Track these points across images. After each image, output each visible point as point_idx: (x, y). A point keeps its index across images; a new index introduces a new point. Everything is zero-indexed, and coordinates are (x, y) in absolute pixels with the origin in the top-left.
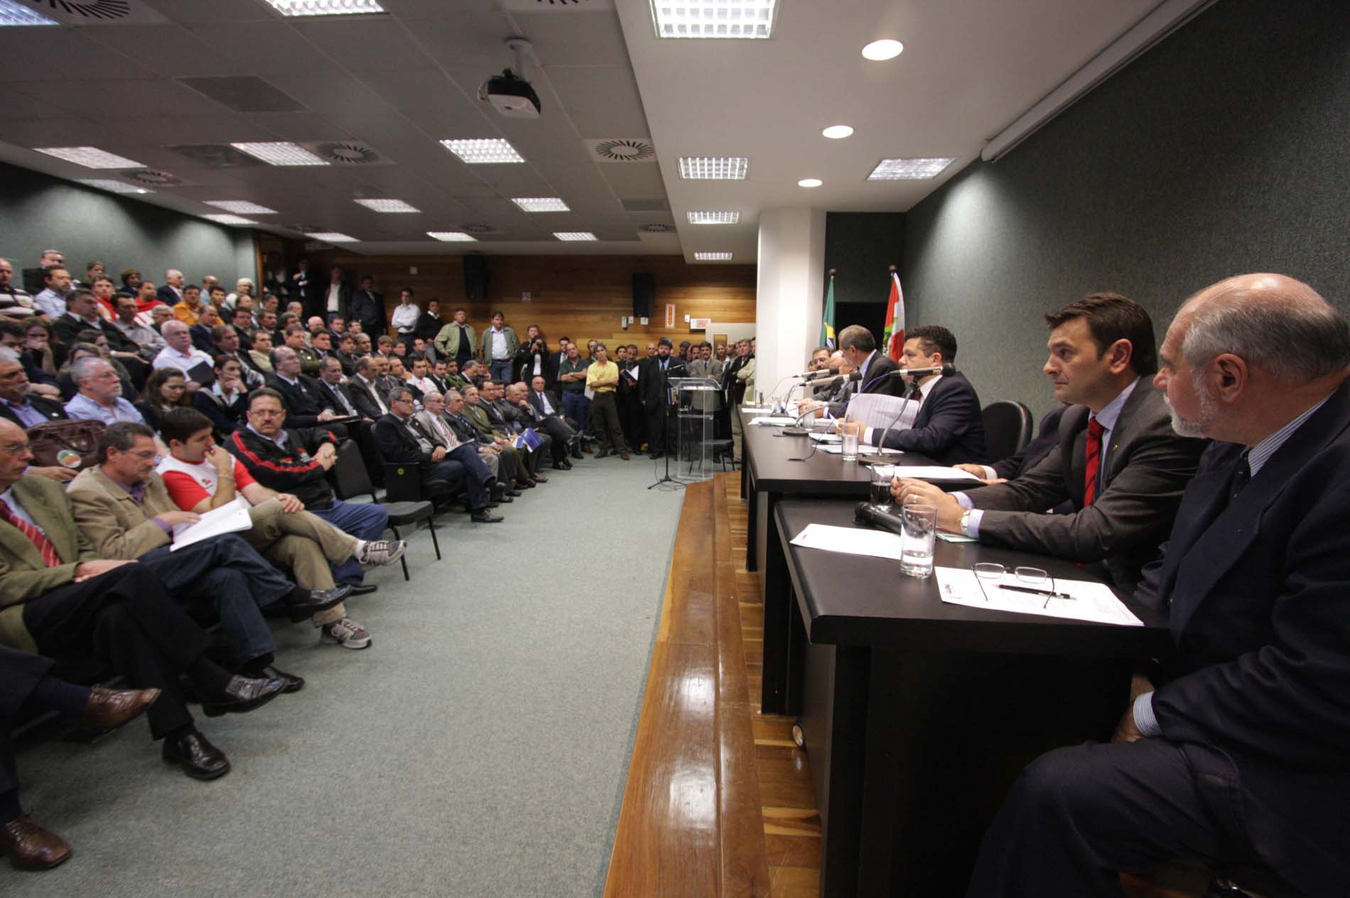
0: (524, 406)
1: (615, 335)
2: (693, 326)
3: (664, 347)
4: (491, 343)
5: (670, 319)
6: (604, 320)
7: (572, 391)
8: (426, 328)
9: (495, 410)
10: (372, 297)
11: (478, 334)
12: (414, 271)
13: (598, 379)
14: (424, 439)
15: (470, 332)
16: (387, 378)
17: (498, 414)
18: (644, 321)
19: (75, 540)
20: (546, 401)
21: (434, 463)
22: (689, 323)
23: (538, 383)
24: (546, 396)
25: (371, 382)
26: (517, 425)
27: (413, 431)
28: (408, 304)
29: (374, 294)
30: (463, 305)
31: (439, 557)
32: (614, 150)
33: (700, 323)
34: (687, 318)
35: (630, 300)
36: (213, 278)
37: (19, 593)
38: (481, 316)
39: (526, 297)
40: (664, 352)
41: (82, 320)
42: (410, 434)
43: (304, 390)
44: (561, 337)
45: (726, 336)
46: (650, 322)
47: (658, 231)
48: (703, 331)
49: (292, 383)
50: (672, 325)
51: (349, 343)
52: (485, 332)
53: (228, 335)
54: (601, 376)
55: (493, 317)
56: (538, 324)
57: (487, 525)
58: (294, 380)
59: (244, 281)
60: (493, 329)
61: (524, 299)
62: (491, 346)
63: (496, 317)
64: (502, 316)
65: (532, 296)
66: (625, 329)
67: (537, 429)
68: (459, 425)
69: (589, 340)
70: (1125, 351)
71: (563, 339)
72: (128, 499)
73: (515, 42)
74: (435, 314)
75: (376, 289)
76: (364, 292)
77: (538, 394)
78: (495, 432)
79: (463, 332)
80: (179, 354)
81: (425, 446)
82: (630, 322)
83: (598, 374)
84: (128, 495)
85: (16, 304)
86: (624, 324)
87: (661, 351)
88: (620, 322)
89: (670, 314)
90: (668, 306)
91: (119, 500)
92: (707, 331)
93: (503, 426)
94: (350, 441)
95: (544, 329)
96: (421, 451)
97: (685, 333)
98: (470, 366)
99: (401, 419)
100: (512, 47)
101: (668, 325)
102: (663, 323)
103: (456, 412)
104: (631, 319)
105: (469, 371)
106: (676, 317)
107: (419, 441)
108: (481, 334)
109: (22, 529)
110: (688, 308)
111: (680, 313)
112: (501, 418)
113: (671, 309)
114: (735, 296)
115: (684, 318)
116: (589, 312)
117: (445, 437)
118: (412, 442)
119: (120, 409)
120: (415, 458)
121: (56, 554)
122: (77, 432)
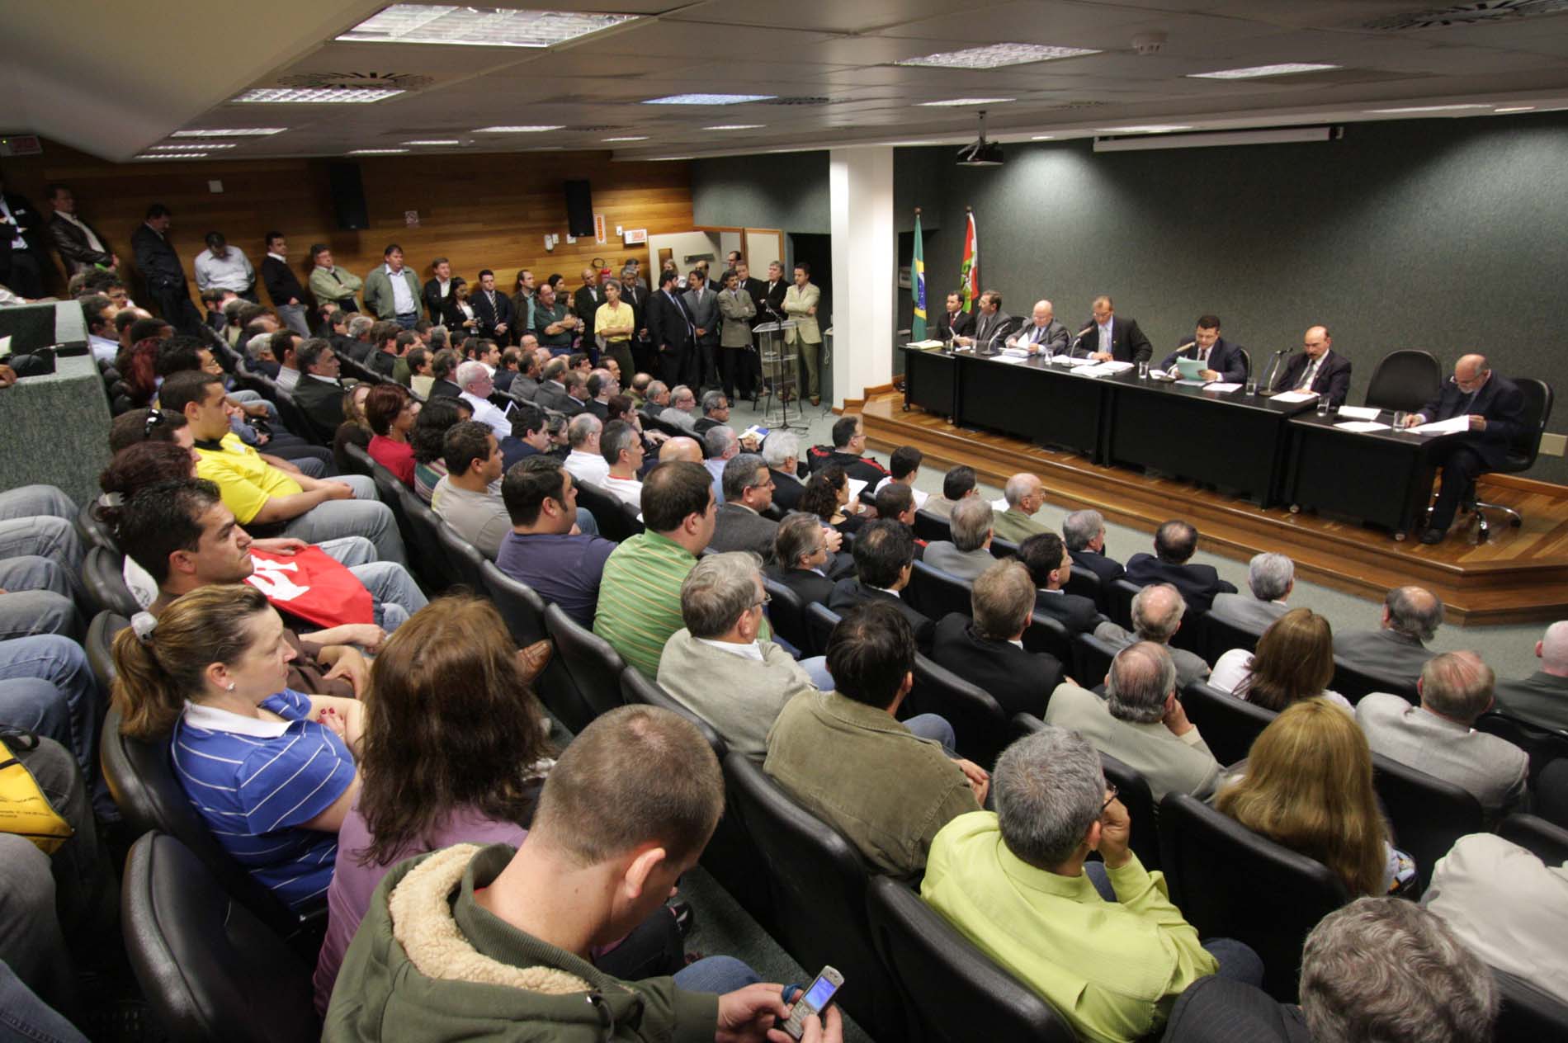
2: (629, 241)
5: (600, 233)
13: (609, 326)
18: (570, 239)
22: (623, 237)
33: (636, 236)
34: (620, 230)
39: (411, 218)
45: (671, 250)
46: (578, 240)
48: (641, 245)
50: (604, 241)
54: (612, 322)
60: (389, 270)
61: (409, 220)
63: (393, 254)
65: (420, 215)
66: (550, 251)
82: (554, 242)
83: (609, 320)
86: (549, 245)
88: (543, 243)
89: (600, 227)
90: (596, 217)
92: (647, 245)
97: (617, 250)
101: (599, 242)
104: (556, 238)
106: (607, 229)
110: (621, 218)
111: (612, 224)
113: (599, 220)
114: (666, 200)
115: (616, 230)
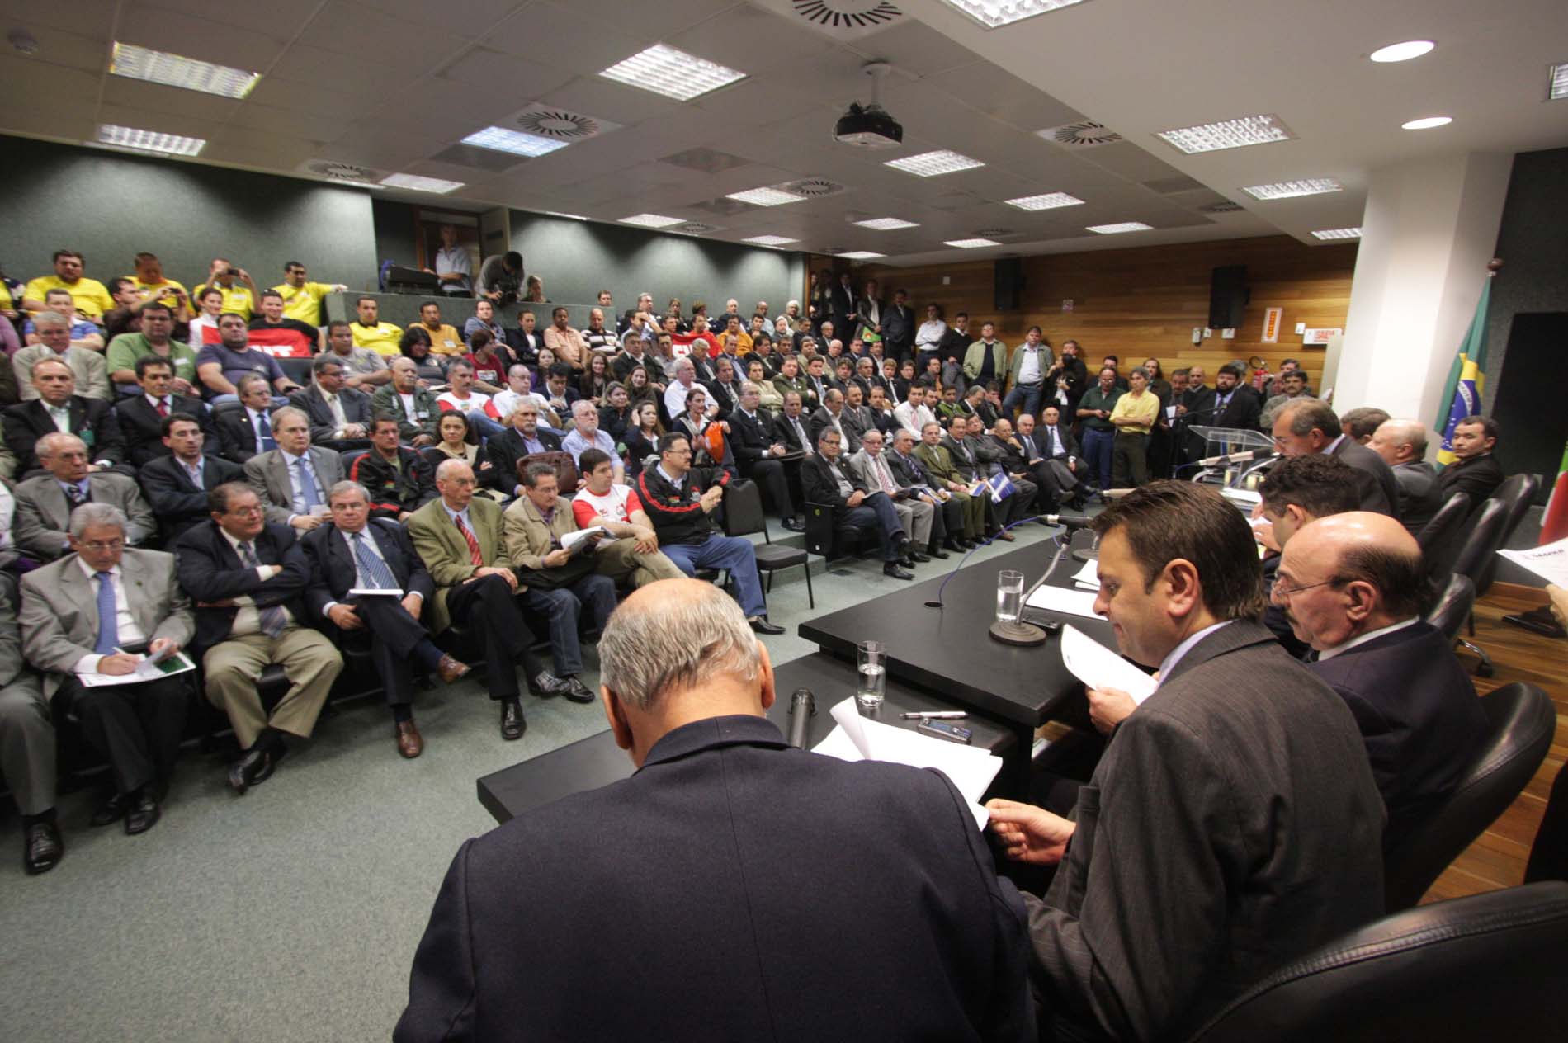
0: (1013, 445)
1: (1181, 354)
2: (1308, 340)
3: (1226, 375)
4: (1021, 362)
5: (1271, 329)
6: (1166, 332)
7: (1095, 428)
8: (952, 346)
9: (965, 449)
10: (902, 313)
11: (1009, 352)
12: (947, 280)
13: (1126, 415)
14: (846, 482)
15: (998, 349)
16: (858, 409)
17: (968, 454)
18: (1228, 334)
19: (495, 548)
20: (1056, 437)
21: (849, 507)
22: (1302, 336)
23: (1049, 415)
24: (1059, 431)
25: (836, 414)
26: (995, 468)
27: (836, 472)
28: (934, 320)
29: (906, 309)
30: (994, 319)
31: (812, 607)
32: (1080, 134)
33: (1320, 336)
34: (1300, 327)
35: (1206, 305)
36: (763, 304)
37: (448, 578)
38: (1012, 331)
39: (1067, 305)
40: (1224, 383)
41: (632, 358)
42: (831, 475)
43: (760, 423)
44: (1110, 355)
46: (1236, 335)
47: (1227, 210)
48: (1322, 347)
49: (750, 416)
50: (1274, 339)
51: (844, 369)
52: (1016, 349)
53: (725, 367)
54: (1130, 411)
55: (1028, 333)
56: (1077, 340)
57: (895, 580)
58: (752, 413)
59: (792, 303)
60: (1026, 346)
61: (1065, 307)
62: (1020, 366)
63: (1032, 333)
64: (1039, 330)
65: (1075, 304)
66: (1198, 344)
67: (1024, 474)
68: (904, 466)
69: (1145, 359)
70: (1186, 576)
71: (1110, 358)
72: (541, 521)
73: (870, 68)
74: (962, 330)
75: (908, 303)
76: (895, 307)
77: (1049, 428)
78: (956, 476)
79: (989, 349)
80: (682, 387)
81: (845, 488)
82: (1205, 335)
83: (1127, 408)
84: (542, 518)
85: (604, 343)
86: (1195, 338)
87: (1220, 381)
88: (1190, 335)
89: (1272, 322)
90: (1269, 311)
91: (533, 521)
92: (1328, 349)
93: (970, 469)
94: (750, 482)
95: (1086, 345)
96: (839, 494)
98: (974, 393)
99: (826, 460)
100: (869, 73)
101: (1265, 339)
102: (1260, 335)
103: (903, 452)
104: (1208, 332)
105: (973, 398)
106: (1281, 327)
107: (840, 483)
108: (1013, 350)
109: (466, 537)
110: (1304, 314)
111: (1288, 322)
112: (971, 460)
113: (1273, 314)
115: (1294, 327)
116: (1145, 323)
117: (878, 480)
118: (831, 482)
119: (600, 440)
120: (831, 500)
121: (481, 558)
122: (553, 460)
